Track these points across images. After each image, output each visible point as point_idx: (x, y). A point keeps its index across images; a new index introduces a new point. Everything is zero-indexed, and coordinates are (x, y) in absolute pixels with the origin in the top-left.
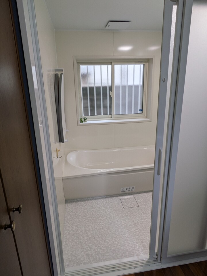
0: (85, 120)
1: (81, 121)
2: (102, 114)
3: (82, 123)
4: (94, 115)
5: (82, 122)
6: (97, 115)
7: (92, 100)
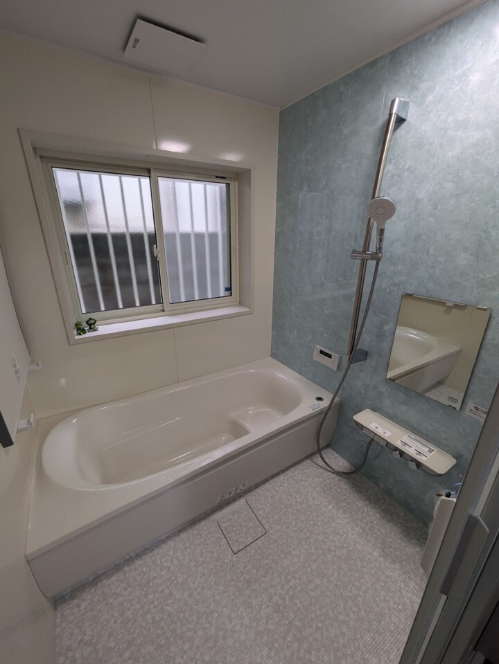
0: (91, 325)
1: (79, 329)
2: (138, 304)
3: (83, 336)
4: (117, 308)
5: (84, 331)
6: (124, 307)
7: (104, 268)
